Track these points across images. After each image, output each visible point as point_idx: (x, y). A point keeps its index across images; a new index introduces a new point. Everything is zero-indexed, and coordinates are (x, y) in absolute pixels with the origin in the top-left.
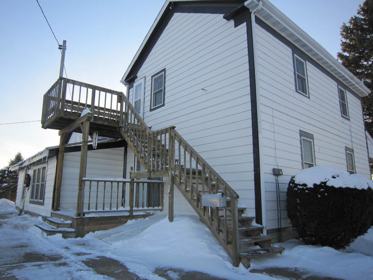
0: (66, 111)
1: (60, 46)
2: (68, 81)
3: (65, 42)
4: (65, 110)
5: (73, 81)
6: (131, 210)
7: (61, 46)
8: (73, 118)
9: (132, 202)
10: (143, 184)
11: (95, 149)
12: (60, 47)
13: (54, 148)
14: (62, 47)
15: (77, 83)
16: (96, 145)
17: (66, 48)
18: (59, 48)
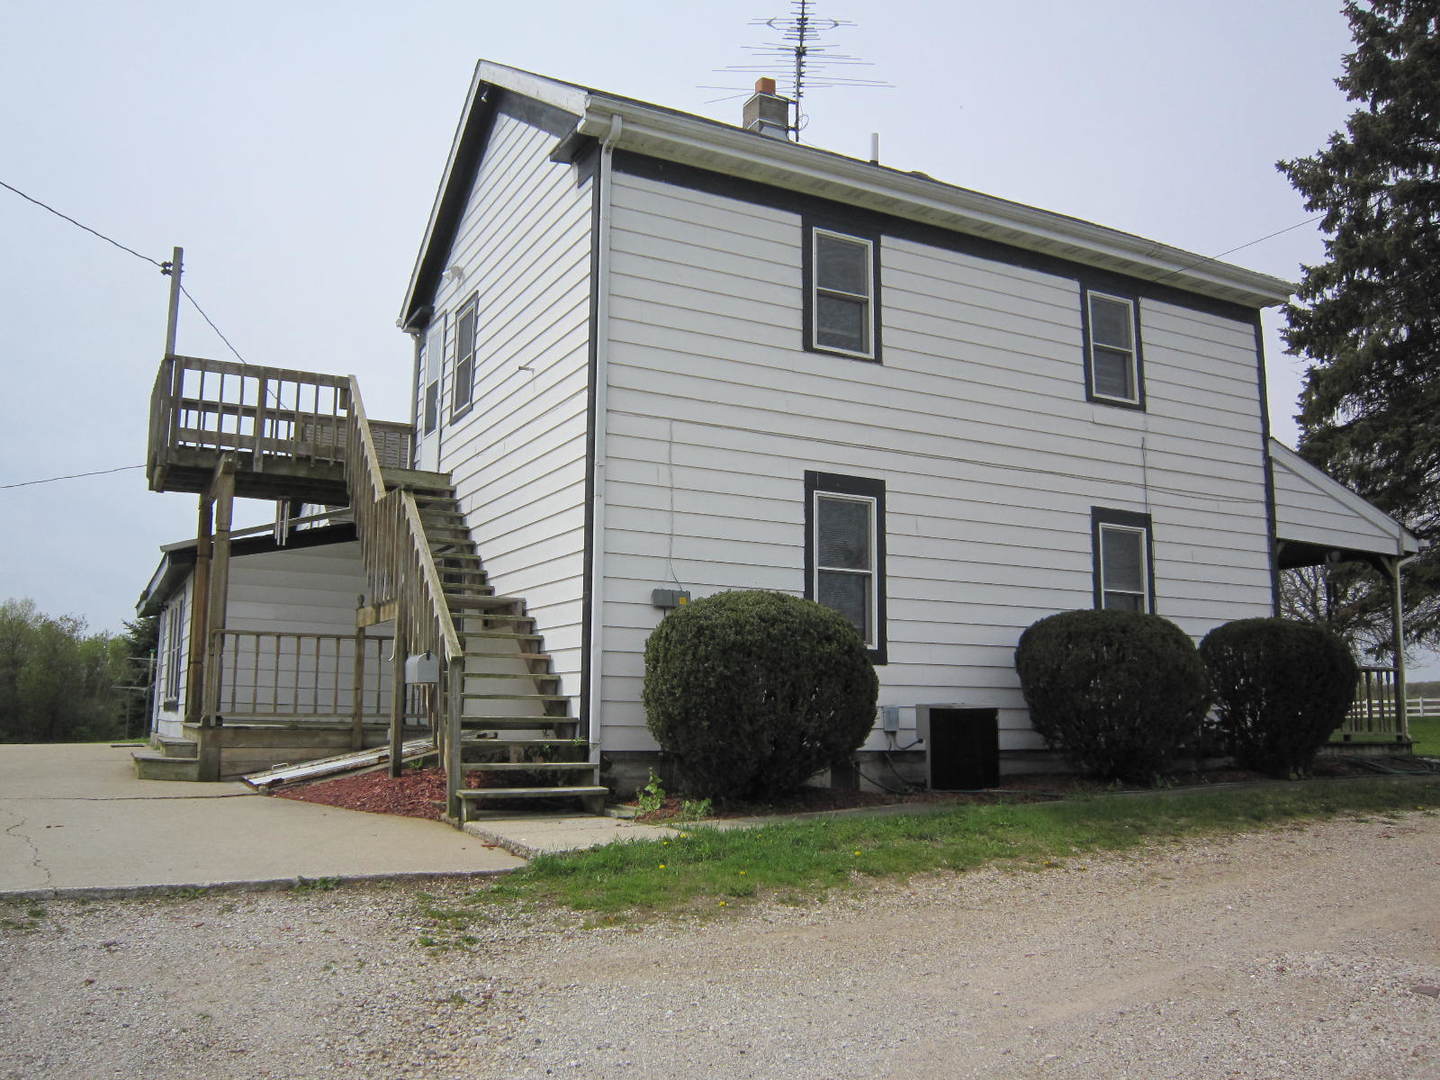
0: (184, 447)
1: (165, 265)
2: (188, 363)
3: (178, 252)
4: (181, 443)
5: (200, 360)
6: (356, 714)
7: (169, 265)
8: (204, 464)
9: (359, 691)
10: (380, 643)
11: (281, 548)
12: (166, 268)
13: (182, 547)
14: (171, 269)
15: (212, 366)
16: (285, 536)
17: (183, 269)
18: (165, 272)
